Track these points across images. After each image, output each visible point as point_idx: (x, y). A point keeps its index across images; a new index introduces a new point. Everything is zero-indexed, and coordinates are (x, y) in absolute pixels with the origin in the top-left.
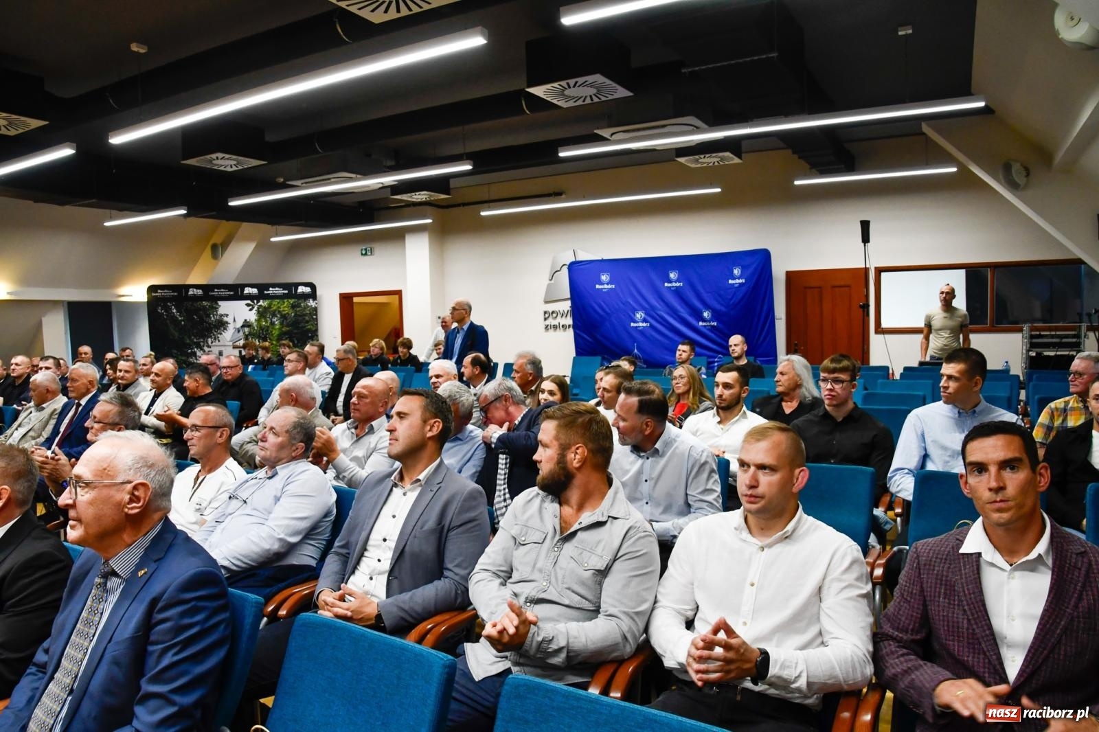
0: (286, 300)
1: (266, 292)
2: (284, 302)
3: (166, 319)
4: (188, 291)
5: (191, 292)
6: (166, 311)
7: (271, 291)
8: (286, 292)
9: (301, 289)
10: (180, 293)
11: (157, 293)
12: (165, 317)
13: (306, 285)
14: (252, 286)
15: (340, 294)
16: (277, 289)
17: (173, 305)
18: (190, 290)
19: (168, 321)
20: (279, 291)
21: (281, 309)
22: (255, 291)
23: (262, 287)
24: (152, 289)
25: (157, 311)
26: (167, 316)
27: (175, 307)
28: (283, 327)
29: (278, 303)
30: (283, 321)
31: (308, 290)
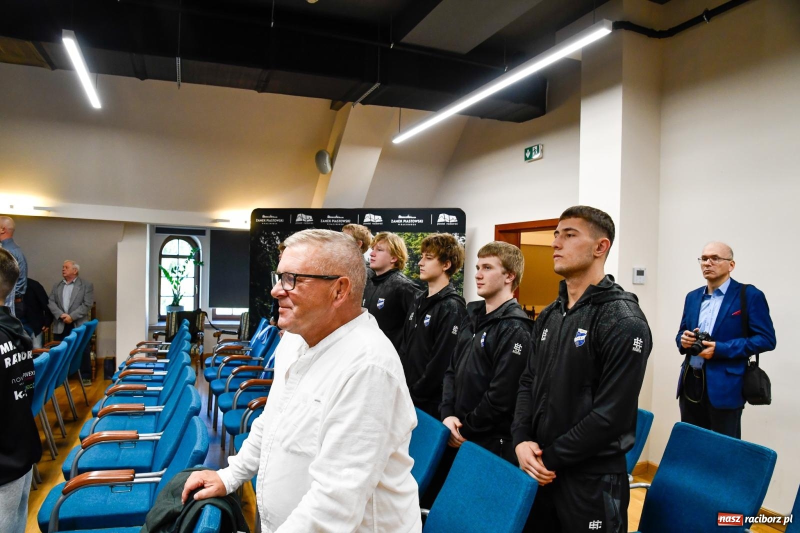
0: (419, 234)
1: (392, 221)
2: (417, 237)
3: (268, 253)
4: (296, 218)
5: (299, 219)
6: (269, 243)
7: (401, 220)
8: (421, 221)
9: (443, 218)
10: (287, 220)
11: (262, 218)
12: (268, 250)
13: (450, 212)
14: (375, 212)
15: (496, 226)
16: (408, 217)
17: (278, 235)
18: (299, 215)
19: (271, 257)
20: (411, 220)
21: (413, 247)
22: (378, 219)
23: (388, 214)
24: (257, 213)
25: (260, 241)
26: (270, 248)
27: (279, 238)
28: (412, 273)
29: (409, 237)
30: (413, 265)
31: (453, 219)
